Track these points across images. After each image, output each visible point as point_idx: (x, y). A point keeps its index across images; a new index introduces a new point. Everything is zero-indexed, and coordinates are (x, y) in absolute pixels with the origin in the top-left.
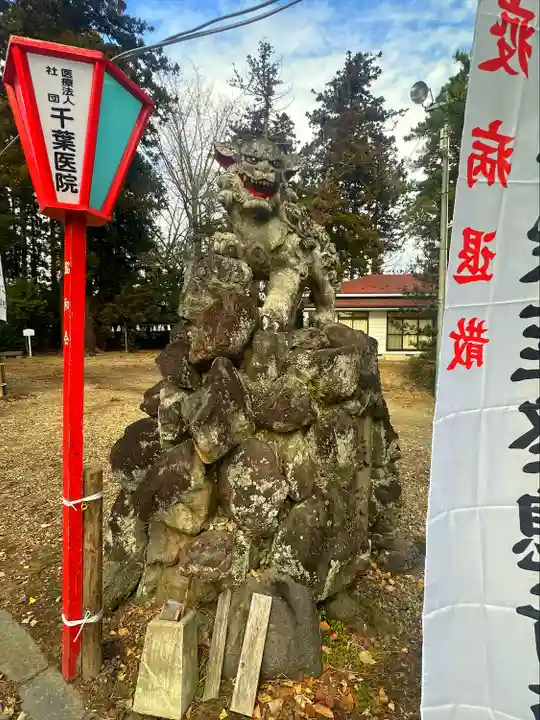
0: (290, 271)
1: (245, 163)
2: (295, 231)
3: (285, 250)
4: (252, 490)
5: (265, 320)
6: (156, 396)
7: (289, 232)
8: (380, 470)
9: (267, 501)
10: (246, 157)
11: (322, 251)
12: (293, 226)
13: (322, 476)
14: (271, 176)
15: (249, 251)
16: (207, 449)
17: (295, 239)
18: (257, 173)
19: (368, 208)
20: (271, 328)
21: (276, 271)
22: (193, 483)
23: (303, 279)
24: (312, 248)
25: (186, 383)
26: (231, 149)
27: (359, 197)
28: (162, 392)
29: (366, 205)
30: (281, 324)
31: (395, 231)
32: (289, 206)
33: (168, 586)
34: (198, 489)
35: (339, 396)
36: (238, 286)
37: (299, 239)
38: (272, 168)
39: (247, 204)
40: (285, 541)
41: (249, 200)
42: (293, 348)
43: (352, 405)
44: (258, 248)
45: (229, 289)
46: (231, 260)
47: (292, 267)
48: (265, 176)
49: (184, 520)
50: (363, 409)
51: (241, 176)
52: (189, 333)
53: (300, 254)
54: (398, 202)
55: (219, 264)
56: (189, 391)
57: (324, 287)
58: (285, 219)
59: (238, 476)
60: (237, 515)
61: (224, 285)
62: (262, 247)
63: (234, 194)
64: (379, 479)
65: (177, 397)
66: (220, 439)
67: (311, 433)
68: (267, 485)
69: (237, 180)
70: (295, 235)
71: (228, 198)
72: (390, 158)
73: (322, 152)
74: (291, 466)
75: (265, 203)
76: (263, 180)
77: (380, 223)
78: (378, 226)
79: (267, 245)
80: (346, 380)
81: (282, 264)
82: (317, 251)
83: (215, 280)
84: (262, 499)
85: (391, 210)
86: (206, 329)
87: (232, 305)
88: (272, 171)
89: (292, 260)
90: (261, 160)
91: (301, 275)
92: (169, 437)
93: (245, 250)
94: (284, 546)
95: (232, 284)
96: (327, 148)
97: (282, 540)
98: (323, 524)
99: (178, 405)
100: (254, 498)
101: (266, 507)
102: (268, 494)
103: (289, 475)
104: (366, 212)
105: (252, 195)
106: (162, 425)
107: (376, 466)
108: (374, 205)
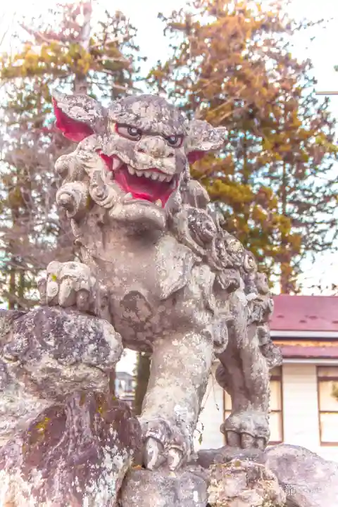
0: (196, 337)
1: (117, 137)
2: (205, 260)
3: (187, 299)
5: (152, 447)
7: (196, 264)
10: (118, 125)
11: (247, 291)
12: (202, 252)
14: (169, 164)
15: (118, 299)
17: (209, 275)
18: (142, 157)
19: (269, 176)
21: (169, 339)
23: (220, 351)
24: (232, 288)
26: (86, 109)
27: (252, 155)
29: (266, 170)
31: (319, 216)
32: (194, 214)
36: (93, 373)
37: (213, 276)
38: (169, 150)
39: (118, 212)
41: (123, 205)
44: (135, 293)
45: (78, 381)
46: (83, 320)
47: (199, 329)
48: (157, 163)
51: (108, 160)
53: (212, 302)
54: (320, 167)
55: (58, 329)
57: (251, 359)
58: (189, 239)
61: (67, 372)
62: (143, 292)
63: (92, 192)
69: (98, 165)
70: (206, 268)
71: (78, 200)
72: (304, 93)
73: (187, 79)
75: (155, 212)
76: (155, 169)
77: (291, 202)
78: (289, 207)
79: (154, 288)
81: (183, 325)
82: (240, 294)
83: (47, 360)
85: (310, 179)
86: (27, 476)
87: (86, 419)
88: (171, 155)
89: (202, 317)
90: (149, 133)
91: (217, 344)
95: (82, 371)
96: (197, 72)
104: (267, 182)
105: (129, 195)
108: (280, 171)
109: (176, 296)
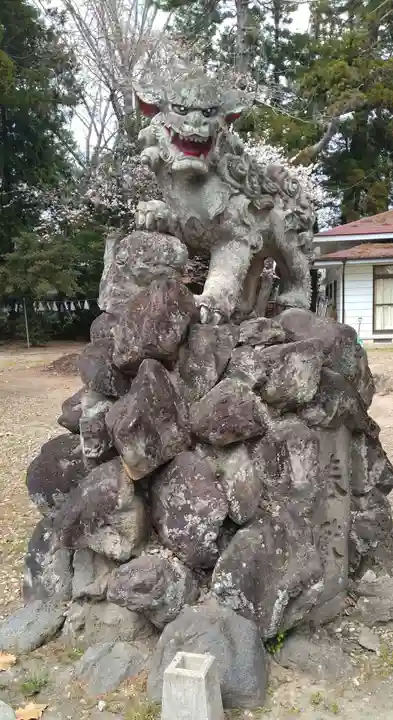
0: (236, 244)
1: (172, 113)
2: (242, 191)
3: (228, 219)
4: (186, 510)
5: (203, 311)
6: (76, 408)
7: (233, 195)
8: (362, 499)
9: (202, 522)
10: (173, 106)
11: (286, 208)
12: (239, 185)
13: (274, 498)
14: (205, 130)
15: (184, 222)
16: (134, 462)
17: (243, 201)
18: (187, 128)
20: (210, 320)
22: (120, 501)
23: (256, 251)
24: (269, 208)
25: (111, 391)
26: (154, 95)
28: (85, 401)
30: (223, 315)
32: (232, 160)
33: (98, 622)
34: (126, 509)
35: (295, 402)
36: (169, 270)
37: (248, 201)
38: (205, 120)
39: (176, 166)
40: (226, 567)
41: (180, 161)
42: (240, 345)
43: (313, 413)
44: (194, 218)
45: (158, 275)
46: (160, 237)
47: (239, 239)
48: (196, 131)
49: (113, 544)
50: (330, 419)
51: (168, 130)
52: (112, 330)
53: (250, 220)
56: (113, 399)
58: (228, 178)
59: (171, 495)
60: (170, 537)
61: (152, 270)
62: (198, 217)
63: (161, 153)
64: (362, 511)
65: (101, 406)
66: (148, 452)
67: (258, 448)
68: (202, 503)
69: (163, 134)
70: (243, 197)
71: (153, 159)
74: (231, 483)
75: (198, 163)
76: (195, 135)
79: (205, 214)
80: (302, 383)
81: (227, 237)
82: (278, 210)
83: (140, 263)
84: (197, 519)
88: (205, 124)
89: (239, 230)
90: (192, 109)
91: (253, 247)
92: (93, 454)
93: (178, 222)
94: (223, 574)
95: (161, 269)
97: (222, 567)
98: (270, 552)
99: (102, 415)
100: (189, 518)
101: (202, 528)
102: (203, 513)
103: (229, 493)
105: (182, 154)
106: (85, 439)
107: (357, 494)
109: (219, 217)
